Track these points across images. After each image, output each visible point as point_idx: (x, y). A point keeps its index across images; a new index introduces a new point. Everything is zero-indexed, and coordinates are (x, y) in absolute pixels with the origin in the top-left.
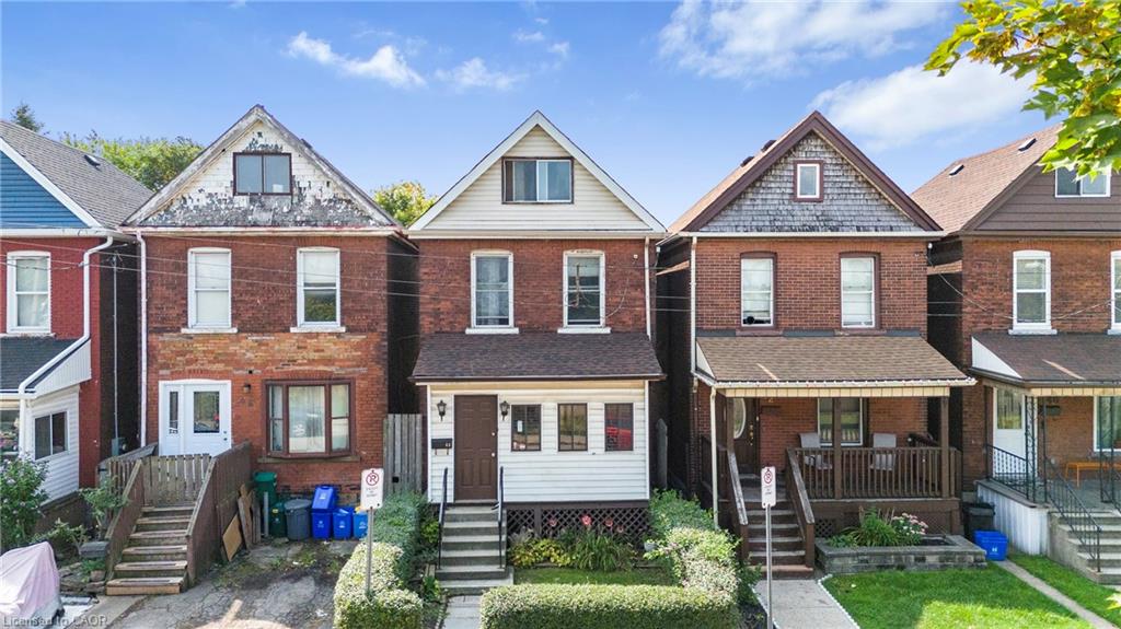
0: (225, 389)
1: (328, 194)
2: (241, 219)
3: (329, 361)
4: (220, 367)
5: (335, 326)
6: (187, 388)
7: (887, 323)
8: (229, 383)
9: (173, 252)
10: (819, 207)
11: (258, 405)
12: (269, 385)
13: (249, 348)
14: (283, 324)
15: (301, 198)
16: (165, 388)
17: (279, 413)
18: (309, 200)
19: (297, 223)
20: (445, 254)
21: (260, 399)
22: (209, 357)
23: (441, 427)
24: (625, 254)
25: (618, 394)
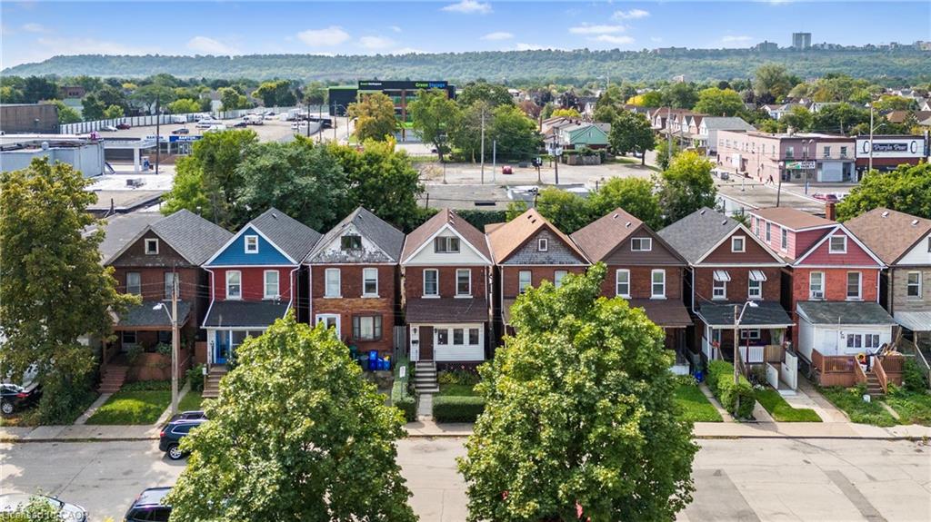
0: (338, 318)
1: (374, 250)
2: (344, 260)
3: (374, 308)
4: (336, 310)
5: (376, 295)
6: (325, 317)
8: (339, 315)
9: (320, 271)
10: (547, 254)
11: (349, 323)
12: (354, 316)
13: (346, 303)
14: (359, 295)
15: (365, 251)
16: (317, 316)
17: (357, 326)
18: (367, 253)
19: (364, 262)
20: (414, 271)
21: (350, 321)
22: (333, 306)
23: (415, 336)
24: (478, 271)
25: (474, 326)
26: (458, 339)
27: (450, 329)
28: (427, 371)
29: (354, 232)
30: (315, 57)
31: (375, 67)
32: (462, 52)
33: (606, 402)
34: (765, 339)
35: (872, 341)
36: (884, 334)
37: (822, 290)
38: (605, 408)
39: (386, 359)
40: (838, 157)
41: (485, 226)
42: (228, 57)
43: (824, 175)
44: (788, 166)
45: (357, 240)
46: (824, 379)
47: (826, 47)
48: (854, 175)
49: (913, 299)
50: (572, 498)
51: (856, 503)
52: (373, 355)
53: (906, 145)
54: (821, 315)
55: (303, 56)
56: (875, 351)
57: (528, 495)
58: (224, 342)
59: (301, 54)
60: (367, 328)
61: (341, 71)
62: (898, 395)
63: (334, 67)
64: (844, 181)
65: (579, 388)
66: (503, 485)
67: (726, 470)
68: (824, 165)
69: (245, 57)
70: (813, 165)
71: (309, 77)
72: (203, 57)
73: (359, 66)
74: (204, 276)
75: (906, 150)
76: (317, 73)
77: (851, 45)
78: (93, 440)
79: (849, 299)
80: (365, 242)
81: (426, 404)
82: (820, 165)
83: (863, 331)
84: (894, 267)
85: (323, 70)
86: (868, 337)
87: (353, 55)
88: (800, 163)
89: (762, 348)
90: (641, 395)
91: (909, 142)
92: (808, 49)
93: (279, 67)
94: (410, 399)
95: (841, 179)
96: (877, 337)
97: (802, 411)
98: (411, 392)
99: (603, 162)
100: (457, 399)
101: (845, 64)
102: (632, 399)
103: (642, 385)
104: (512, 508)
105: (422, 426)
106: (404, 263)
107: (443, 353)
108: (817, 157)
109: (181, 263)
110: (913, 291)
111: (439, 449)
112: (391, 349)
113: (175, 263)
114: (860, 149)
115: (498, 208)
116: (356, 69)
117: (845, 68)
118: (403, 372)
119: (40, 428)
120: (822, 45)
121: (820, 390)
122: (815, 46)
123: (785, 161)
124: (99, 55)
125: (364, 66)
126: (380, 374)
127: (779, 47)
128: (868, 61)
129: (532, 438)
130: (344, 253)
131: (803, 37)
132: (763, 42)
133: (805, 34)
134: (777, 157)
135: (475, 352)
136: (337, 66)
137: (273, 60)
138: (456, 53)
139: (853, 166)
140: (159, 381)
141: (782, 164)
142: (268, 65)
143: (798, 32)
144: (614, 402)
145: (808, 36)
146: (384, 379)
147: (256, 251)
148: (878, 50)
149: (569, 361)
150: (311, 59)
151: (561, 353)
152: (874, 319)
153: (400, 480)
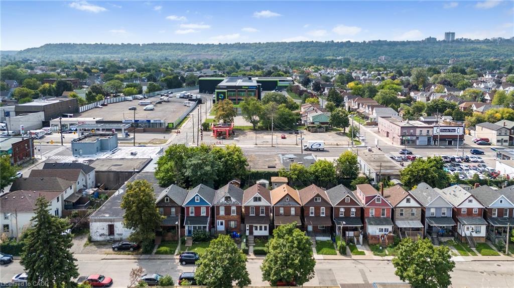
0: (224, 221)
1: (234, 201)
2: (225, 204)
3: (235, 218)
5: (235, 214)
6: (220, 221)
7: (296, 215)
9: (218, 207)
12: (228, 221)
13: (226, 217)
14: (230, 214)
15: (232, 201)
16: (217, 221)
17: (230, 224)
19: (232, 204)
20: (247, 208)
21: (227, 222)
22: (222, 218)
23: (247, 228)
24: (267, 207)
25: (266, 225)
26: (261, 229)
27: (258, 226)
28: (251, 239)
29: (229, 195)
30: (186, 44)
31: (218, 50)
32: (265, 42)
33: (292, 256)
34: (355, 229)
35: (386, 230)
36: (390, 228)
37: (374, 214)
38: (291, 257)
39: (239, 234)
40: (426, 134)
41: (272, 178)
42: (139, 45)
43: (419, 142)
44: (404, 138)
45: (230, 197)
46: (370, 242)
47: (463, 40)
48: (432, 143)
49: (402, 217)
50: (284, 275)
51: (363, 277)
52: (235, 233)
53: (455, 130)
54: (372, 222)
55: (179, 44)
56: (387, 233)
57: (274, 275)
58: (190, 229)
59: (178, 43)
60: (233, 224)
61: (200, 53)
62: (390, 247)
63: (196, 50)
64: (428, 145)
65: (286, 252)
66: (270, 273)
67: (333, 269)
68: (420, 138)
69: (148, 44)
70: (414, 138)
71: (183, 56)
72: (126, 45)
73: (210, 50)
74: (183, 209)
75: (455, 132)
76: (187, 53)
77: (477, 39)
78: (159, 259)
79: (382, 216)
80: (232, 198)
81: (251, 249)
82: (417, 138)
83: (384, 227)
84: (395, 207)
85: (190, 52)
86: (385, 229)
87: (206, 43)
88: (409, 137)
89: (353, 232)
90: (300, 254)
91: (456, 128)
92: (453, 41)
93: (166, 50)
94: (247, 248)
95: (427, 144)
96: (388, 229)
97: (361, 252)
98: (247, 245)
99: (327, 131)
100: (260, 248)
101: (472, 50)
102: (298, 255)
103: (301, 252)
104: (271, 278)
105: (250, 256)
106: (243, 205)
107: (257, 233)
108: (417, 135)
109: (176, 205)
110: (402, 214)
111: (255, 263)
112: (240, 231)
113: (173, 205)
114: (435, 132)
115: (276, 170)
116: (208, 51)
117: (472, 52)
118: (245, 240)
119: (143, 255)
120: (461, 39)
121: (369, 245)
122: (457, 39)
123: (403, 136)
124: (70, 44)
125: (212, 50)
126: (237, 239)
127: (437, 40)
128: (485, 47)
129: (276, 263)
130: (226, 202)
131: (451, 35)
132: (429, 37)
133: (452, 33)
134: (400, 135)
135: (266, 233)
136: (198, 50)
137: (163, 46)
138: (262, 43)
139: (432, 138)
140: (171, 241)
141: (401, 137)
142: (160, 49)
143: (448, 32)
144: (294, 255)
145: (453, 34)
146: (238, 241)
147: (199, 201)
148: (491, 42)
149: (285, 246)
150: (184, 46)
151: (283, 244)
152: (388, 224)
153: (246, 272)
